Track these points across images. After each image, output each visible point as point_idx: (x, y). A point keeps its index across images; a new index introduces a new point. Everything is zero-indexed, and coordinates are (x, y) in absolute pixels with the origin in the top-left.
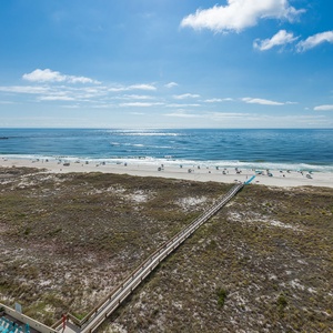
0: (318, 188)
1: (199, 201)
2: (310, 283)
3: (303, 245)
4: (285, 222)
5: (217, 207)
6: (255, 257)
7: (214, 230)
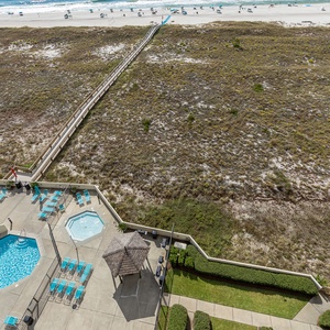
0: (225, 23)
1: (117, 49)
2: (211, 102)
3: (208, 74)
4: (196, 58)
5: (136, 52)
6: (171, 91)
7: (135, 74)
